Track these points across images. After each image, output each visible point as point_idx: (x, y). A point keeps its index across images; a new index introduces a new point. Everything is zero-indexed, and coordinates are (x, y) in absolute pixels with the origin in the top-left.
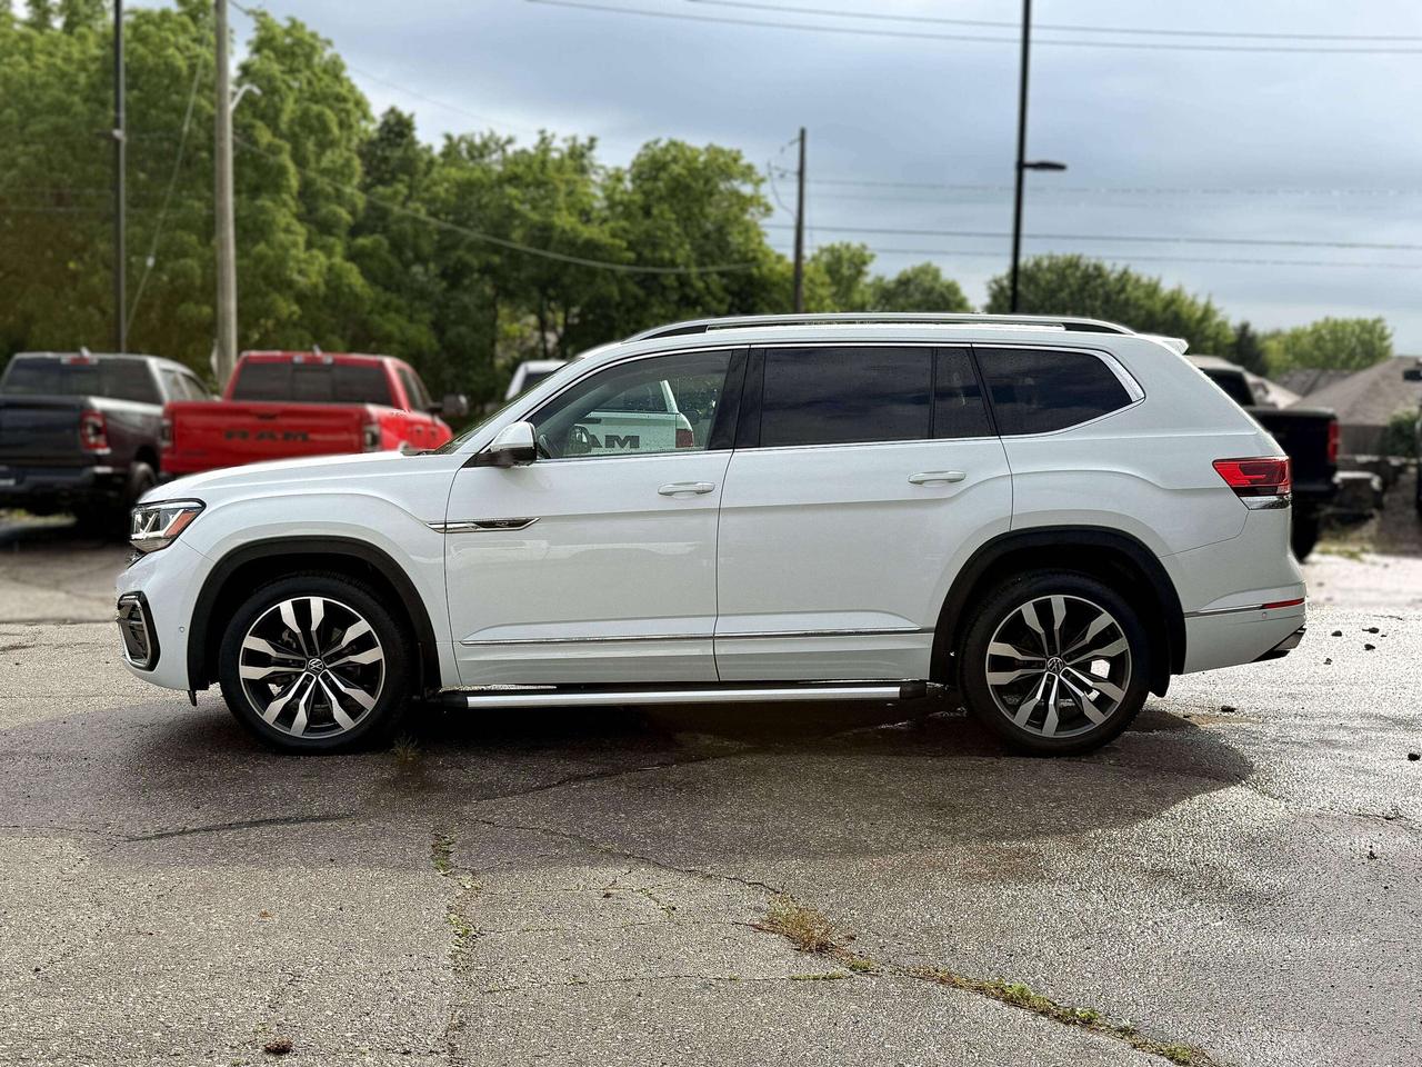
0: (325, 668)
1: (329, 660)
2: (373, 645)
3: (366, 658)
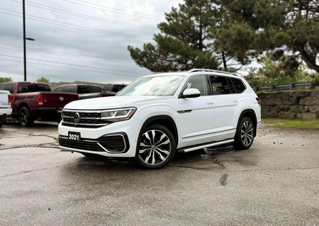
0: (156, 147)
1: (156, 145)
2: (167, 139)
3: (166, 142)
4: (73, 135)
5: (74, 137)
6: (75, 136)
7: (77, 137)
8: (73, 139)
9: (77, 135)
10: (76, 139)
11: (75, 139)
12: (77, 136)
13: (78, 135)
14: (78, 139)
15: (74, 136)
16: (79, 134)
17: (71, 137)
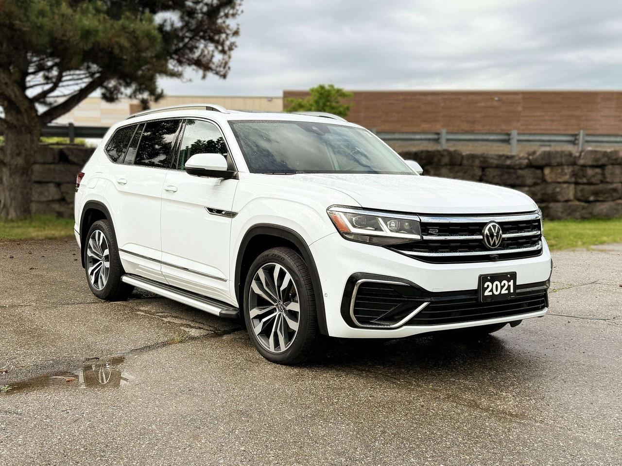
4: (497, 283)
5: (502, 287)
6: (505, 284)
7: (509, 286)
8: (496, 293)
9: (509, 281)
10: (507, 292)
11: (504, 291)
12: (509, 283)
13: (512, 281)
14: (512, 291)
15: (502, 284)
16: (513, 276)
17: (492, 291)
